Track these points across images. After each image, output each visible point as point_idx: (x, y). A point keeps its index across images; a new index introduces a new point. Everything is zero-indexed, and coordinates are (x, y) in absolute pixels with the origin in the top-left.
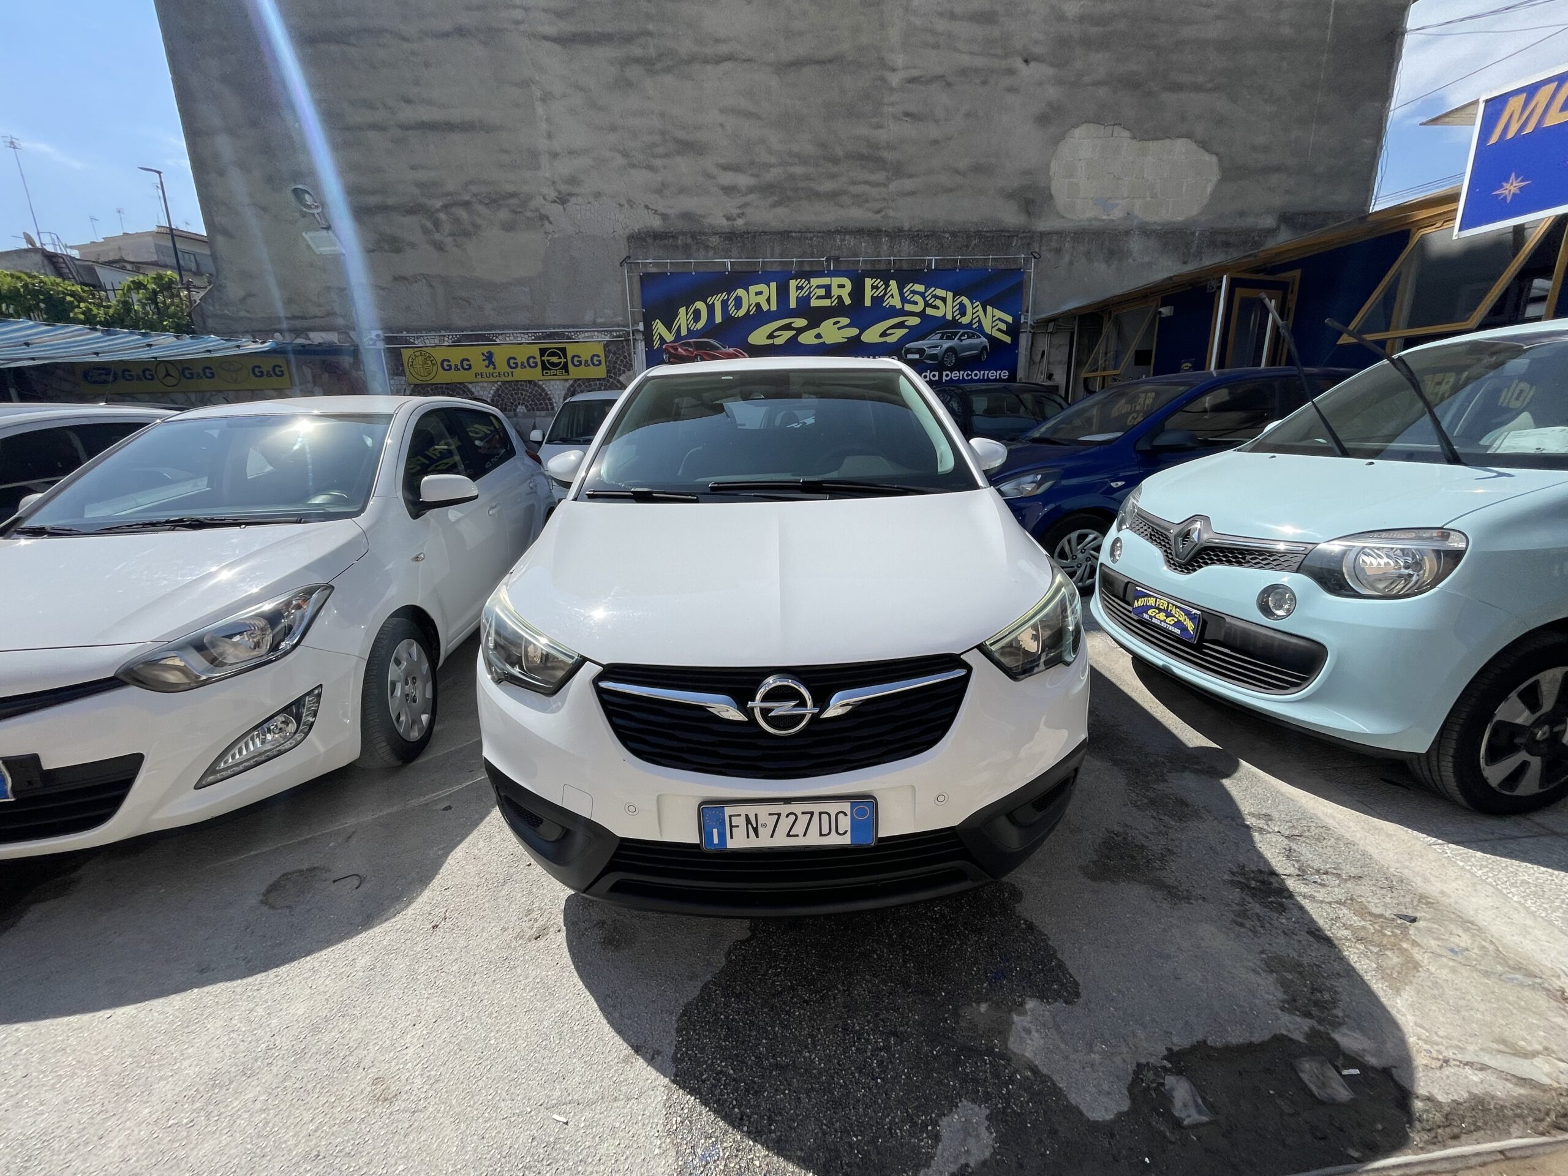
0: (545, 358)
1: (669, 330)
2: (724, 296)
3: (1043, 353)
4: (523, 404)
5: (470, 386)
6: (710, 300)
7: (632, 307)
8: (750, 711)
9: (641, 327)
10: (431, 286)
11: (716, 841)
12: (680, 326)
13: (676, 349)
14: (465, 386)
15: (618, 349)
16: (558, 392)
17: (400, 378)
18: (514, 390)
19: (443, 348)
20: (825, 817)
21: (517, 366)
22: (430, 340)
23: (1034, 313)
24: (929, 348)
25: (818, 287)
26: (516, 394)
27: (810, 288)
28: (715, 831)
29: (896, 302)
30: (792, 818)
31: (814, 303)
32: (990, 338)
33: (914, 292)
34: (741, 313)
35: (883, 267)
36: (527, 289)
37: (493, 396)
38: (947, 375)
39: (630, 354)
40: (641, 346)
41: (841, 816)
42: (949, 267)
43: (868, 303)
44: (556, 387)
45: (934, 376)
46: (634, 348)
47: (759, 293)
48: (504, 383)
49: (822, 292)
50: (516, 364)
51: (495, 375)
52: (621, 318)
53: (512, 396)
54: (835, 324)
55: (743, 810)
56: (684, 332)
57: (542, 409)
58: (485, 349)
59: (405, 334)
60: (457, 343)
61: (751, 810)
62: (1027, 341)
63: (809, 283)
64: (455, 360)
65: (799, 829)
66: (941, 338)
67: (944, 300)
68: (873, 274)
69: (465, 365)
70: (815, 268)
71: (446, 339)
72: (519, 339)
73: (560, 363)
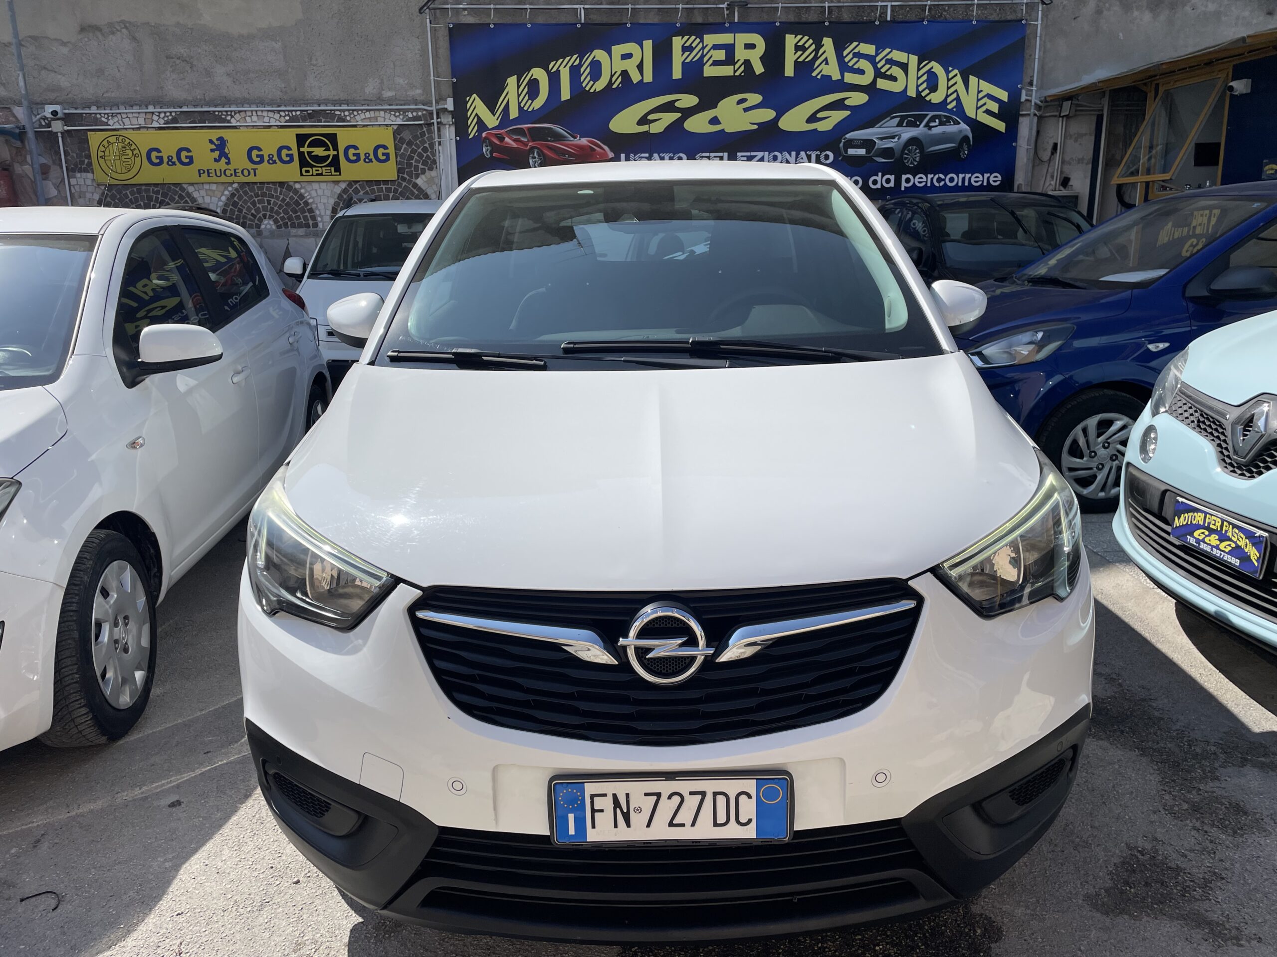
0: (305, 149)
1: (492, 110)
2: (574, 59)
3: (1055, 146)
4: (271, 217)
5: (191, 189)
6: (553, 66)
7: (437, 74)
8: (621, 652)
9: (450, 105)
10: (134, 39)
11: (572, 831)
12: (508, 102)
13: (502, 139)
14: (183, 189)
15: (416, 137)
16: (324, 200)
17: (84, 175)
18: (257, 195)
19: (150, 131)
20: (721, 800)
21: (262, 161)
22: (132, 118)
23: (1041, 87)
24: (881, 139)
25: (716, 47)
26: (260, 202)
27: (703, 48)
28: (571, 817)
29: (832, 70)
30: (677, 799)
31: (709, 71)
32: (974, 124)
33: (859, 55)
34: (600, 85)
35: (812, 17)
36: (278, 46)
37: (226, 205)
38: (908, 180)
39: (432, 145)
40: (449, 134)
41: (743, 798)
42: (912, 17)
43: (789, 71)
44: (320, 192)
45: (888, 181)
46: (439, 136)
47: (627, 56)
48: (243, 185)
49: (721, 55)
50: (261, 157)
51: (228, 173)
52: (419, 91)
53: (254, 205)
54: (740, 102)
55: (609, 787)
56: (514, 113)
57: (300, 226)
58: (215, 135)
59: (94, 110)
60: (172, 124)
61: (620, 788)
62: (1031, 129)
63: (702, 41)
64: (170, 150)
65: (685, 816)
66: (900, 125)
67: (904, 67)
68: (797, 28)
69: (183, 157)
70: (711, 20)
71: (155, 118)
72: (266, 119)
73: (329, 156)
